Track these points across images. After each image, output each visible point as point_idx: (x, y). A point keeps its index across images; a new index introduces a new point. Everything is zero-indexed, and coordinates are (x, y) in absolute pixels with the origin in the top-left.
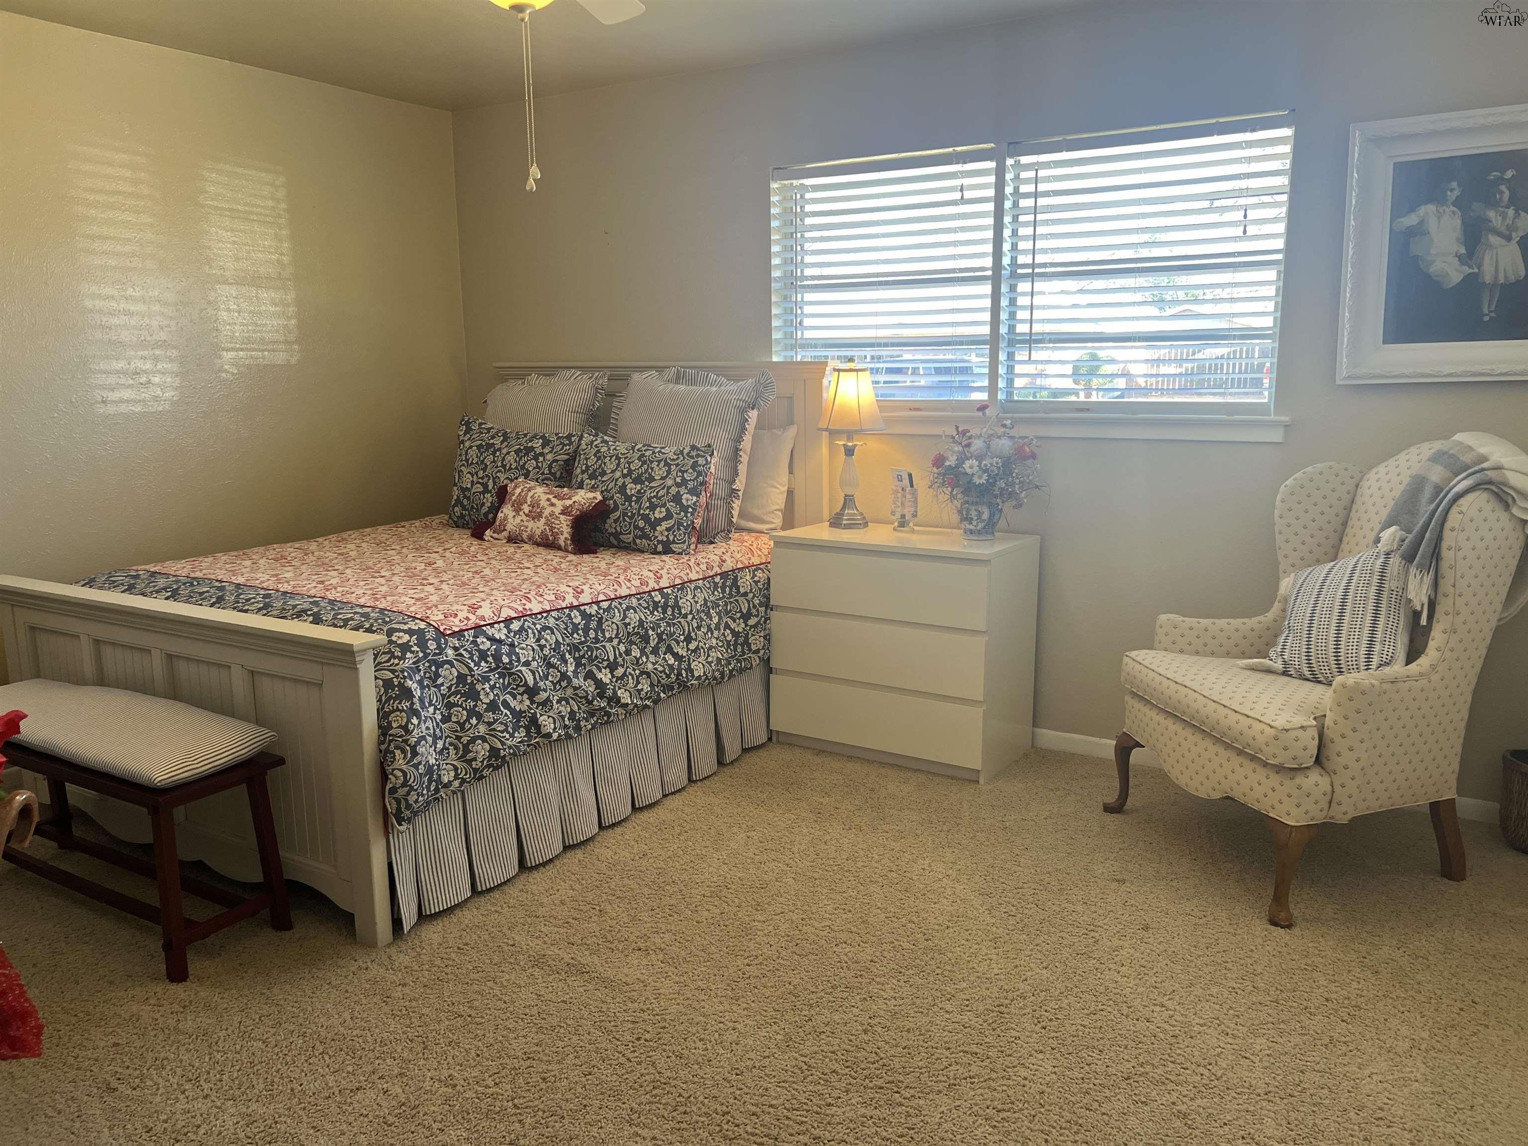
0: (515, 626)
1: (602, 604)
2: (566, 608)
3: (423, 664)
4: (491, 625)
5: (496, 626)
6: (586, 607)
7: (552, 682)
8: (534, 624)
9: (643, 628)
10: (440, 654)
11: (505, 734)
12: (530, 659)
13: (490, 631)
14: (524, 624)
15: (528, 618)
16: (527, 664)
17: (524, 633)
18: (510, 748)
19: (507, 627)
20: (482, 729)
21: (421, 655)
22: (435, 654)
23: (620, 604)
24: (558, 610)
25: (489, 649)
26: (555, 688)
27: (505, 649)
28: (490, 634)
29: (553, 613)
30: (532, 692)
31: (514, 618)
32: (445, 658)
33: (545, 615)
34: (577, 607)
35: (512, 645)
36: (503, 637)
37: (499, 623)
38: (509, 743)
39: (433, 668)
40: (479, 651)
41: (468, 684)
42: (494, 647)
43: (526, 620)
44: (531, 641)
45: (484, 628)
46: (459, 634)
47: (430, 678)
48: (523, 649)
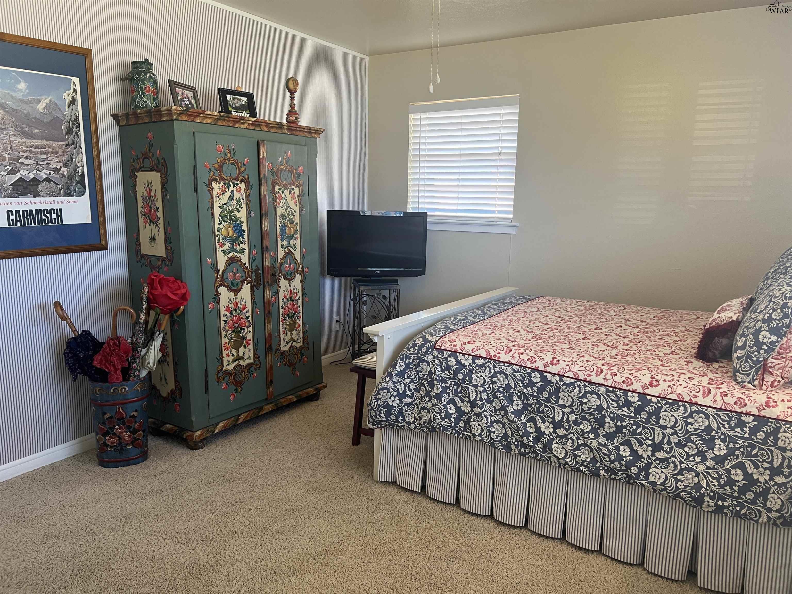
0: (480, 362)
1: (565, 379)
2: (529, 368)
3: (414, 357)
4: (464, 354)
5: (466, 356)
6: (548, 374)
7: (495, 407)
8: (494, 367)
9: (600, 412)
10: (424, 355)
11: (438, 415)
12: (479, 385)
13: (460, 357)
14: (486, 363)
15: (492, 361)
16: (476, 386)
17: (483, 369)
18: (438, 424)
19: (473, 360)
20: (430, 405)
21: (416, 352)
22: (422, 355)
23: (585, 386)
24: (521, 366)
25: (453, 366)
26: (495, 412)
27: (464, 371)
28: (459, 359)
29: (514, 367)
30: (473, 404)
31: (482, 357)
32: (426, 359)
33: (506, 365)
34: (540, 372)
35: (471, 371)
36: (467, 364)
37: (469, 355)
38: (438, 421)
39: (418, 361)
40: (447, 364)
41: (432, 378)
42: (457, 366)
43: (490, 362)
44: (486, 375)
45: (458, 354)
46: (441, 351)
47: (415, 365)
48: (477, 377)
